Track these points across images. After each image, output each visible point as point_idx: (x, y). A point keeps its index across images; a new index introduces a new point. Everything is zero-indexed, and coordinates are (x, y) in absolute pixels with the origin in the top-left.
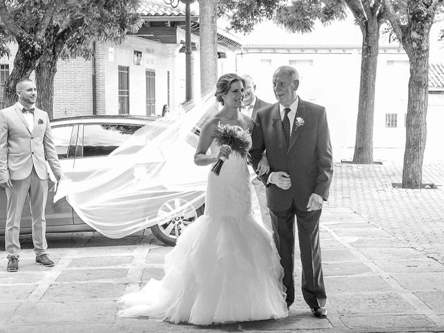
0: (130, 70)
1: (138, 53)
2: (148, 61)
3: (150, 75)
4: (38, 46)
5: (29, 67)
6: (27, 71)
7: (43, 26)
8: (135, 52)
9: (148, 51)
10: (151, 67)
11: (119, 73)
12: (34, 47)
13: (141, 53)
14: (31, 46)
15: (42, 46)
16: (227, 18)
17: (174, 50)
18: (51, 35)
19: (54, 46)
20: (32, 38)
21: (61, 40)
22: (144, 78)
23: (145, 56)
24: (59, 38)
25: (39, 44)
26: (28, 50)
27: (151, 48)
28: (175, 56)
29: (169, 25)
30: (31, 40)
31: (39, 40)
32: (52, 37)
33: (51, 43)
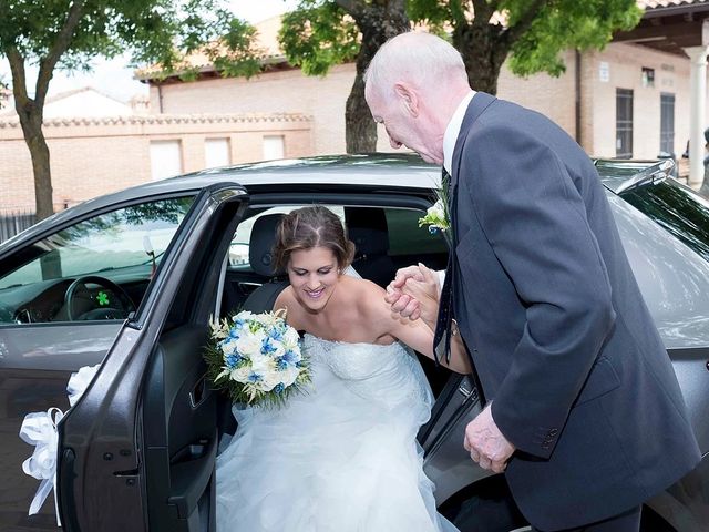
0: (635, 93)
1: (649, 71)
2: (664, 81)
3: (668, 102)
8: (644, 69)
9: (665, 68)
10: (668, 90)
11: (618, 98)
12: (383, 30)
13: (652, 70)
14: (378, 29)
17: (698, 57)
18: (484, 36)
19: (492, 54)
20: (380, 14)
21: (503, 45)
22: (657, 105)
23: (659, 75)
24: (500, 41)
25: (393, 26)
26: (374, 39)
27: (669, 64)
28: (699, 66)
29: (691, 19)
30: (377, 18)
31: (394, 17)
32: (487, 38)
33: (485, 48)
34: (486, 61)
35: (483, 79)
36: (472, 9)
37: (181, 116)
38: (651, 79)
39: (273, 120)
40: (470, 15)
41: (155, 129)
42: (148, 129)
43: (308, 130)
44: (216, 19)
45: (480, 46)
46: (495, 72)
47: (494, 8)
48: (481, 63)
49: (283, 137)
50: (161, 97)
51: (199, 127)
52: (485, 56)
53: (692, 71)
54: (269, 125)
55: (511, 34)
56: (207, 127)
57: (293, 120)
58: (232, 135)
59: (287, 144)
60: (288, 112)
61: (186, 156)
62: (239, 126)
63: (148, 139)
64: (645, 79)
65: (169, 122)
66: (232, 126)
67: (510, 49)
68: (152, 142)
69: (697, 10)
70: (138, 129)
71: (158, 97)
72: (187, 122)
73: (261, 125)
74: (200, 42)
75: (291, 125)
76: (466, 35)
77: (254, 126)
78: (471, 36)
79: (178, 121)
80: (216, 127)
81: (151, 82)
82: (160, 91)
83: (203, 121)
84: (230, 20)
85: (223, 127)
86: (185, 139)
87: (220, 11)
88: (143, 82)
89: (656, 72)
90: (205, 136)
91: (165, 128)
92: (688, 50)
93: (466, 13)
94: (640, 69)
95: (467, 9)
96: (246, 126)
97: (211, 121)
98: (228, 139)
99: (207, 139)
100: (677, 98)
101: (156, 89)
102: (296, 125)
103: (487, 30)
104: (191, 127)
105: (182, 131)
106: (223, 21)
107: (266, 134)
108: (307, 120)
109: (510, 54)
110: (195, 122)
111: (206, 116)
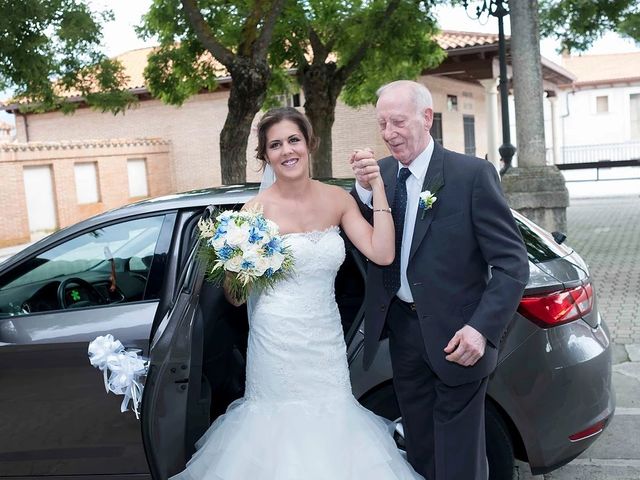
0: (443, 116)
1: (453, 98)
2: (466, 106)
3: (469, 122)
4: (257, 76)
5: (248, 110)
6: (246, 115)
7: (261, 45)
8: (449, 96)
9: (465, 94)
10: (469, 112)
12: (250, 76)
13: (456, 97)
14: (246, 76)
15: (263, 75)
16: (556, 36)
17: (490, 88)
18: (322, 74)
19: (329, 88)
20: (247, 64)
21: (337, 81)
22: (460, 125)
23: (461, 100)
24: (335, 78)
25: (258, 72)
26: (243, 84)
27: (468, 91)
28: (492, 94)
29: (483, 57)
30: (245, 67)
31: (258, 66)
32: (325, 76)
33: (324, 84)
34: (325, 94)
35: (324, 109)
36: (311, 52)
37: (51, 143)
38: (454, 103)
39: (135, 145)
40: (309, 57)
41: (28, 155)
42: (21, 155)
43: (167, 152)
44: (91, 60)
45: (320, 82)
46: (332, 104)
47: (329, 50)
48: (321, 96)
49: (145, 159)
50: (27, 126)
51: (69, 153)
52: (324, 91)
53: (487, 97)
54: (132, 149)
55: (344, 72)
56: (75, 152)
57: (154, 144)
58: (99, 160)
59: (149, 165)
60: (149, 137)
61: (57, 179)
62: (105, 151)
63: (20, 165)
64: (450, 103)
65: (40, 149)
66: (98, 151)
67: (344, 84)
68: (25, 167)
69: (488, 50)
70: (12, 156)
71: (24, 126)
72: (57, 148)
73: (125, 150)
74: (77, 80)
75: (151, 149)
76: (308, 73)
77: (118, 150)
78: (312, 75)
79: (49, 148)
80: (85, 152)
81: (17, 112)
82: (26, 120)
83: (72, 148)
84: (102, 61)
85: (90, 152)
86: (56, 164)
87: (94, 53)
88: (9, 112)
89: (459, 98)
90: (74, 161)
91: (37, 154)
92: (482, 82)
93: (305, 55)
94: (446, 97)
95: (306, 52)
96: (112, 150)
97: (79, 147)
98: (96, 163)
99: (76, 164)
100: (476, 119)
101: (22, 118)
102: (157, 149)
103: (325, 69)
104: (60, 153)
105: (52, 156)
106: (97, 62)
107: (130, 157)
108: (166, 144)
109: (344, 87)
110: (64, 148)
111: (75, 142)
